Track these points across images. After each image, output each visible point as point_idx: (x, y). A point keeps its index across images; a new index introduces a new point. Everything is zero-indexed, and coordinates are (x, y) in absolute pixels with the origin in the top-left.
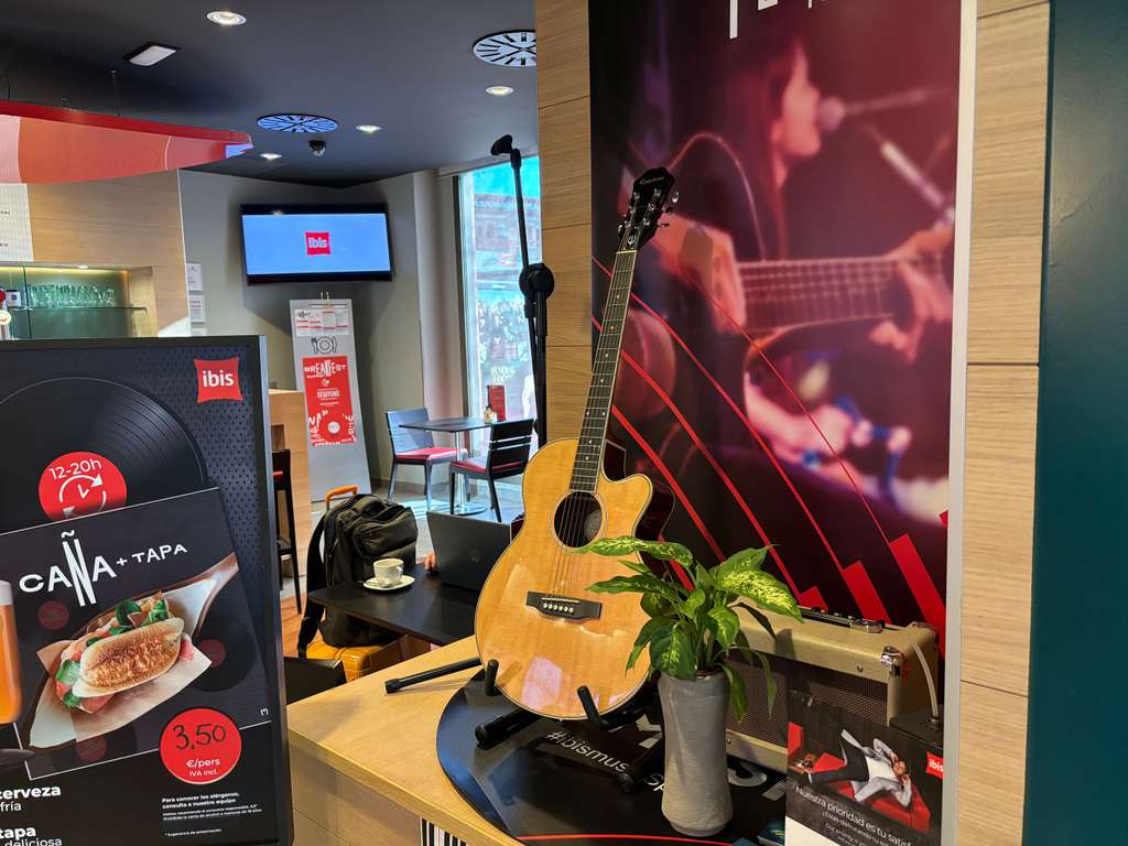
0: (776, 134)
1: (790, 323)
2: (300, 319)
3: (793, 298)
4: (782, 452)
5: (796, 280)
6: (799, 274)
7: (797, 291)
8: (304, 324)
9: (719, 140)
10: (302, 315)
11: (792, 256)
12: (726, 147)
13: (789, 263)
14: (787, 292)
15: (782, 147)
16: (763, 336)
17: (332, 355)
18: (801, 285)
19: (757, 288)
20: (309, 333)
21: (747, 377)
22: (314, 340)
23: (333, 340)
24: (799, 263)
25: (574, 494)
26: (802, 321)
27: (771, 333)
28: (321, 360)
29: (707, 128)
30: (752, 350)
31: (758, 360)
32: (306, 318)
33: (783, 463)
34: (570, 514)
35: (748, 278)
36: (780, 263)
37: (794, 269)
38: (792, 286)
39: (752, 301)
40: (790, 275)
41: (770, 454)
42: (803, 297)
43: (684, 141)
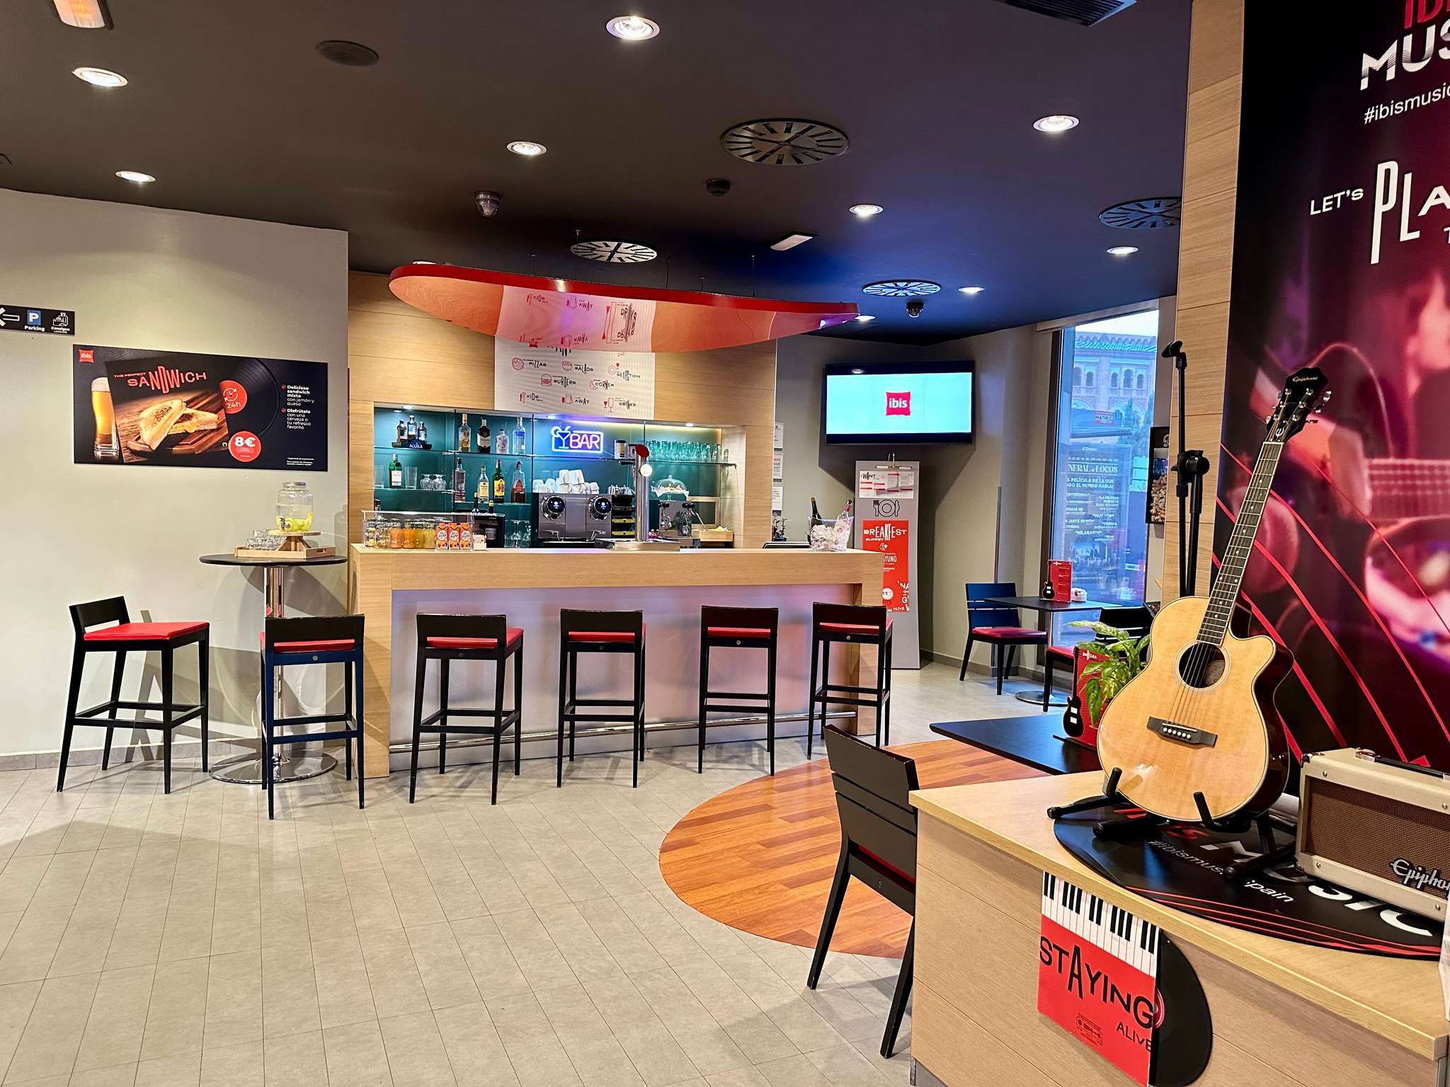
0: (1411, 347)
1: (1416, 515)
2: (865, 480)
3: (1419, 493)
4: (1399, 631)
5: (1422, 477)
6: (1426, 472)
7: (1424, 488)
8: (869, 486)
9: (1355, 350)
10: (867, 476)
11: (1420, 456)
12: (1362, 357)
13: (1416, 462)
14: (1414, 487)
15: (1417, 361)
16: (1388, 525)
17: (894, 518)
18: (1427, 482)
19: (1384, 483)
20: (872, 495)
21: (1369, 561)
22: (876, 502)
23: (896, 502)
24: (1427, 462)
25: (1201, 644)
26: (1426, 514)
27: (1395, 523)
28: (882, 524)
29: (1343, 338)
30: (1375, 537)
31: (1381, 547)
32: (871, 479)
33: (1400, 641)
34: (1196, 661)
35: (1375, 472)
36: (1407, 462)
37: (1421, 467)
38: (1419, 483)
39: (1379, 493)
40: (1417, 472)
41: (1388, 634)
42: (1429, 492)
43: (1321, 350)
